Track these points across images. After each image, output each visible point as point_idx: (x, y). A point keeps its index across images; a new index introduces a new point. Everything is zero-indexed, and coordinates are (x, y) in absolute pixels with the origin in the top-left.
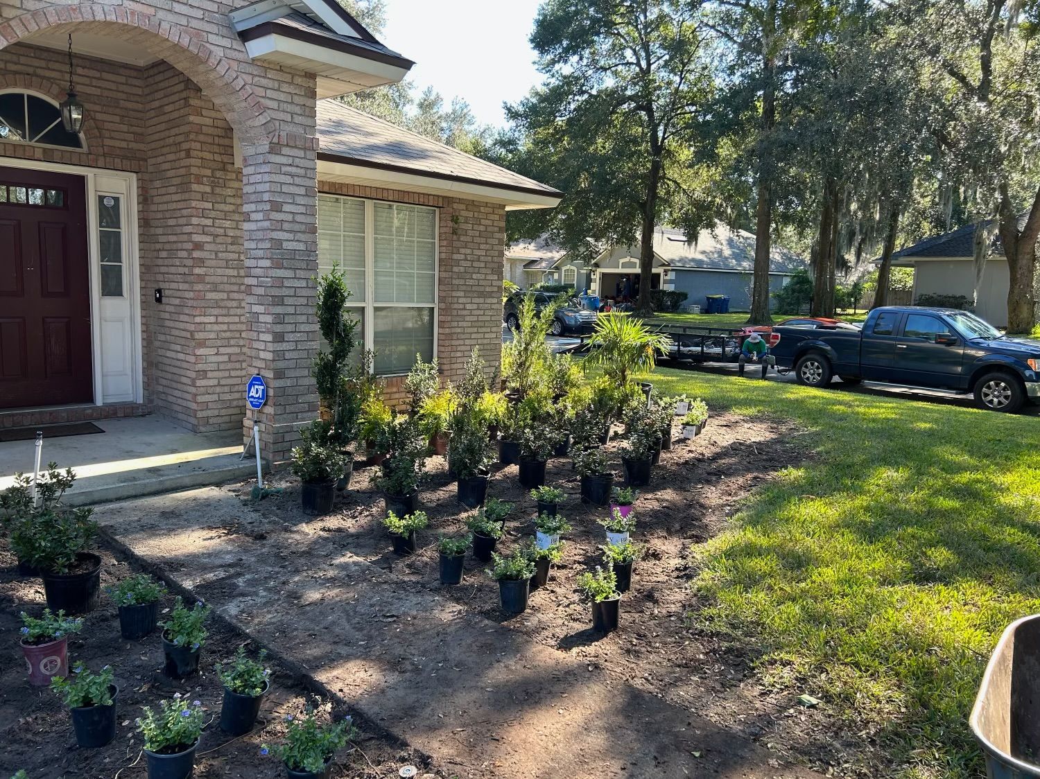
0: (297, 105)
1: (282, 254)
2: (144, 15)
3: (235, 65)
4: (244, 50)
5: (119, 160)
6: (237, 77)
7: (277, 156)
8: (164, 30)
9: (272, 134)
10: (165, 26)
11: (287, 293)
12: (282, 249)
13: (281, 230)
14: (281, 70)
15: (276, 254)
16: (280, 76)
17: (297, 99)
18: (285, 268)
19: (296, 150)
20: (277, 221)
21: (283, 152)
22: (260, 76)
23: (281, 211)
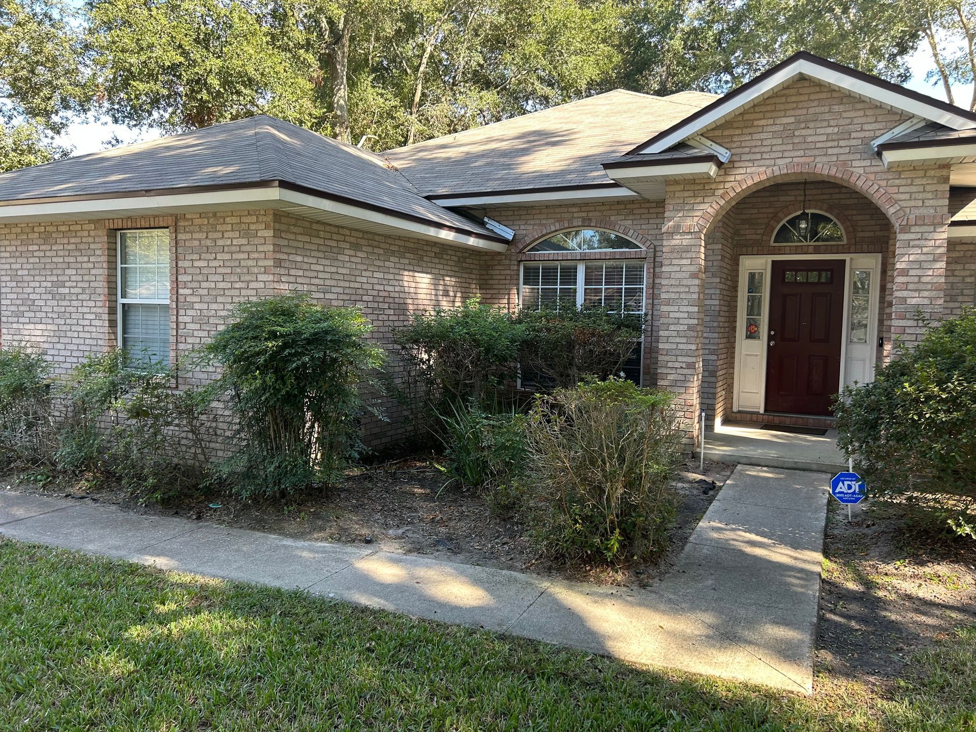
0: (929, 192)
1: (906, 308)
2: (805, 163)
3: (872, 177)
4: (881, 164)
5: (866, 246)
6: (873, 184)
7: (906, 235)
8: (819, 168)
9: (902, 219)
10: (819, 166)
11: (908, 338)
12: (906, 304)
13: (906, 289)
14: (914, 169)
15: (900, 308)
16: (912, 174)
17: (928, 188)
18: (908, 319)
19: (925, 227)
20: (903, 283)
21: (912, 231)
22: (894, 179)
23: (907, 275)
